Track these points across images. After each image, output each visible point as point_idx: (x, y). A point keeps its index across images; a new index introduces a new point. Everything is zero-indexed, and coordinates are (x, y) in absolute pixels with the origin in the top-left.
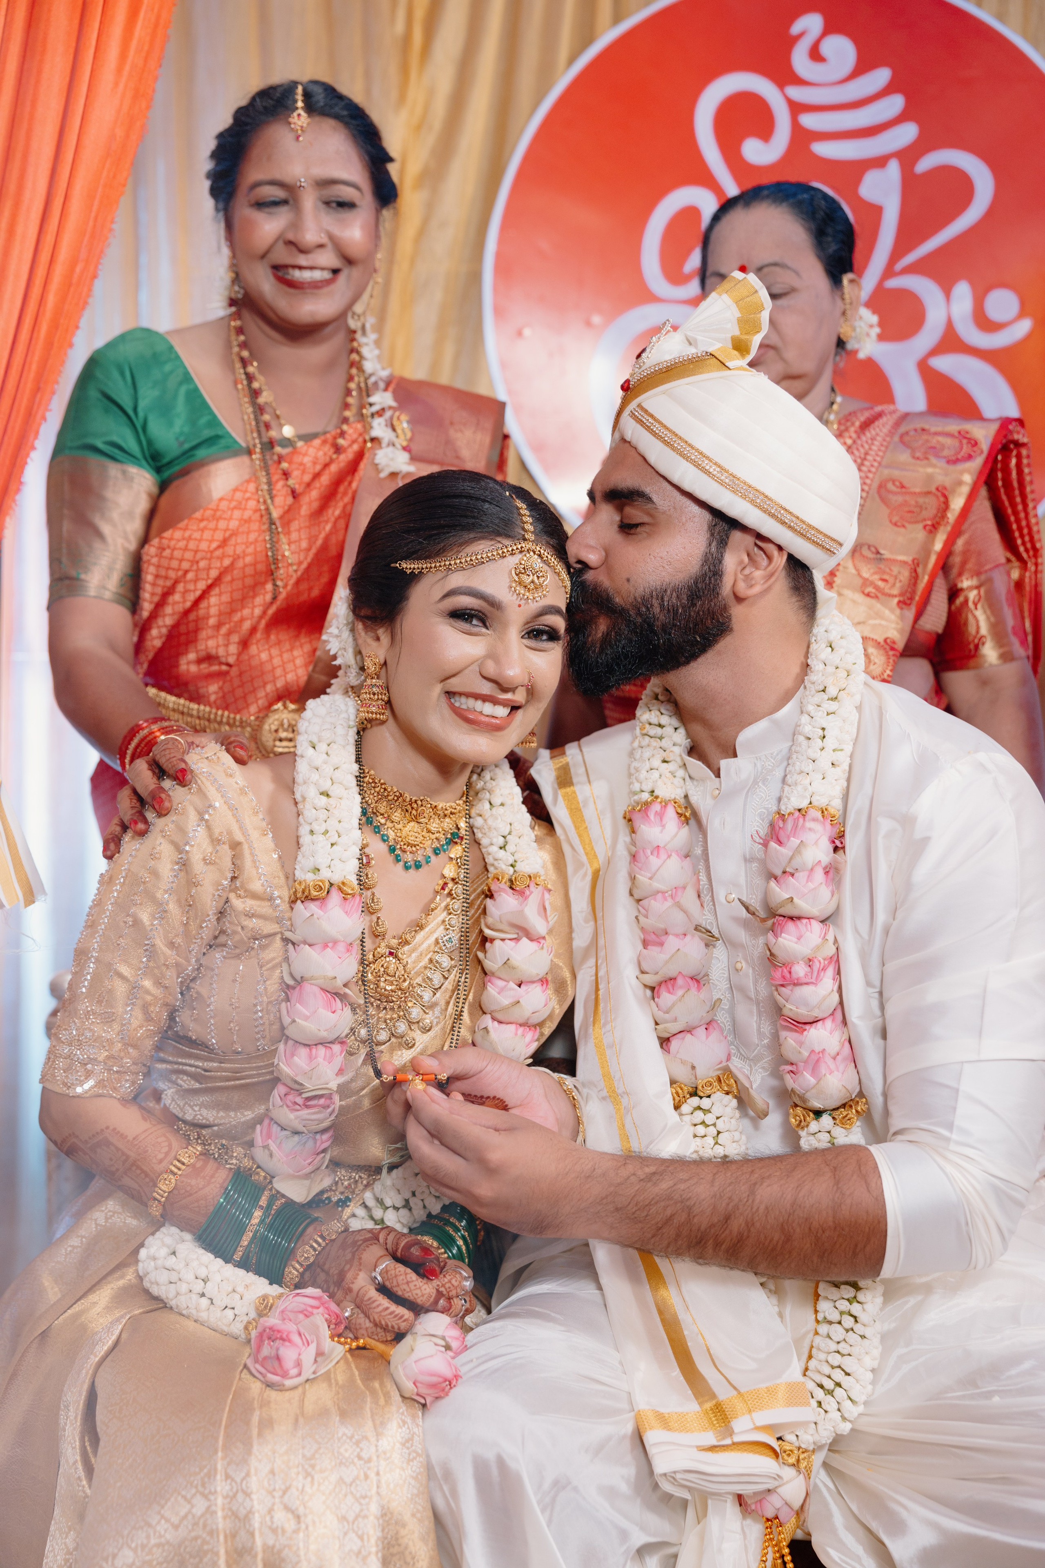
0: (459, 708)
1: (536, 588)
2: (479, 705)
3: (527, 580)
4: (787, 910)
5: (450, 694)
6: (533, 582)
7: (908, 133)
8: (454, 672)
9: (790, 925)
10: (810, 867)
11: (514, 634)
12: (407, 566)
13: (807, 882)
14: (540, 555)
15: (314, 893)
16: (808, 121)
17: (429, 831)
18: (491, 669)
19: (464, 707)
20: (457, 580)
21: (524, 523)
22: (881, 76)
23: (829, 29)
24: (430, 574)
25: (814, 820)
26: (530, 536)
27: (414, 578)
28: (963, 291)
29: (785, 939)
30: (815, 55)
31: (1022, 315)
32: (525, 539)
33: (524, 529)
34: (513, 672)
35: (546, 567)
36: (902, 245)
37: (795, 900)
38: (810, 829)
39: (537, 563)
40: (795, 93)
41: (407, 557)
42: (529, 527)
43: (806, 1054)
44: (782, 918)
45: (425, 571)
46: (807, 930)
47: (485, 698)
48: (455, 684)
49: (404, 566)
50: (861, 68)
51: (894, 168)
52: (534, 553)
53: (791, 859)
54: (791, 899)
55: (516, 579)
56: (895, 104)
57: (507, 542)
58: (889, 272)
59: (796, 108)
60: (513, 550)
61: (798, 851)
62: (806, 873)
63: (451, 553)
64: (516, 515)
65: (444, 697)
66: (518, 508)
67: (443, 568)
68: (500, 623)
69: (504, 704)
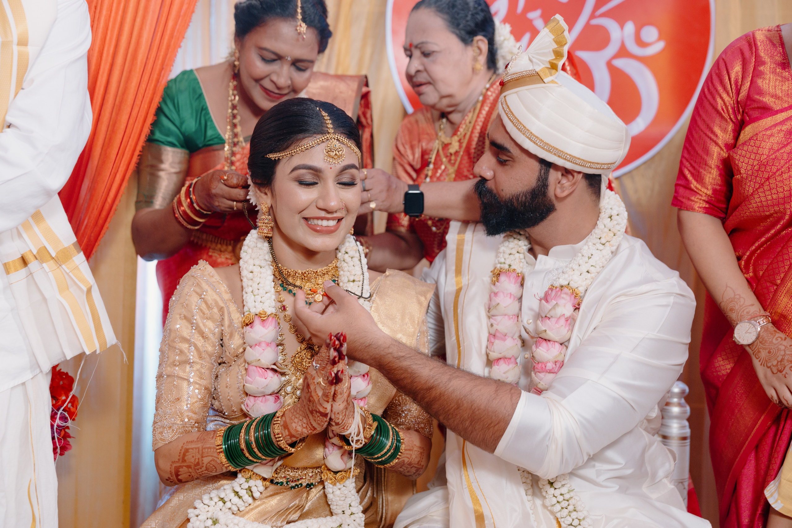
0: (311, 224)
1: (339, 157)
2: (320, 222)
3: (332, 154)
4: (543, 335)
5: (306, 219)
6: (336, 154)
8: (305, 208)
9: (544, 344)
10: (558, 316)
11: (331, 184)
12: (272, 156)
13: (556, 323)
14: (338, 140)
17: (318, 284)
18: (321, 204)
19: (313, 223)
20: (297, 161)
21: (327, 124)
24: (283, 159)
25: (566, 294)
26: (331, 131)
27: (276, 162)
29: (540, 350)
32: (329, 133)
33: (327, 127)
34: (333, 204)
35: (342, 145)
37: (547, 331)
38: (563, 298)
39: (338, 144)
41: (271, 152)
42: (330, 126)
44: (541, 339)
45: (281, 158)
46: (552, 347)
47: (322, 219)
48: (307, 214)
49: (271, 156)
52: (335, 139)
53: (550, 310)
54: (545, 331)
55: (327, 154)
57: (319, 136)
60: (322, 140)
61: (554, 307)
62: (556, 319)
63: (292, 147)
64: (322, 121)
65: (303, 221)
66: (323, 116)
67: (289, 155)
68: (323, 179)
69: (333, 219)
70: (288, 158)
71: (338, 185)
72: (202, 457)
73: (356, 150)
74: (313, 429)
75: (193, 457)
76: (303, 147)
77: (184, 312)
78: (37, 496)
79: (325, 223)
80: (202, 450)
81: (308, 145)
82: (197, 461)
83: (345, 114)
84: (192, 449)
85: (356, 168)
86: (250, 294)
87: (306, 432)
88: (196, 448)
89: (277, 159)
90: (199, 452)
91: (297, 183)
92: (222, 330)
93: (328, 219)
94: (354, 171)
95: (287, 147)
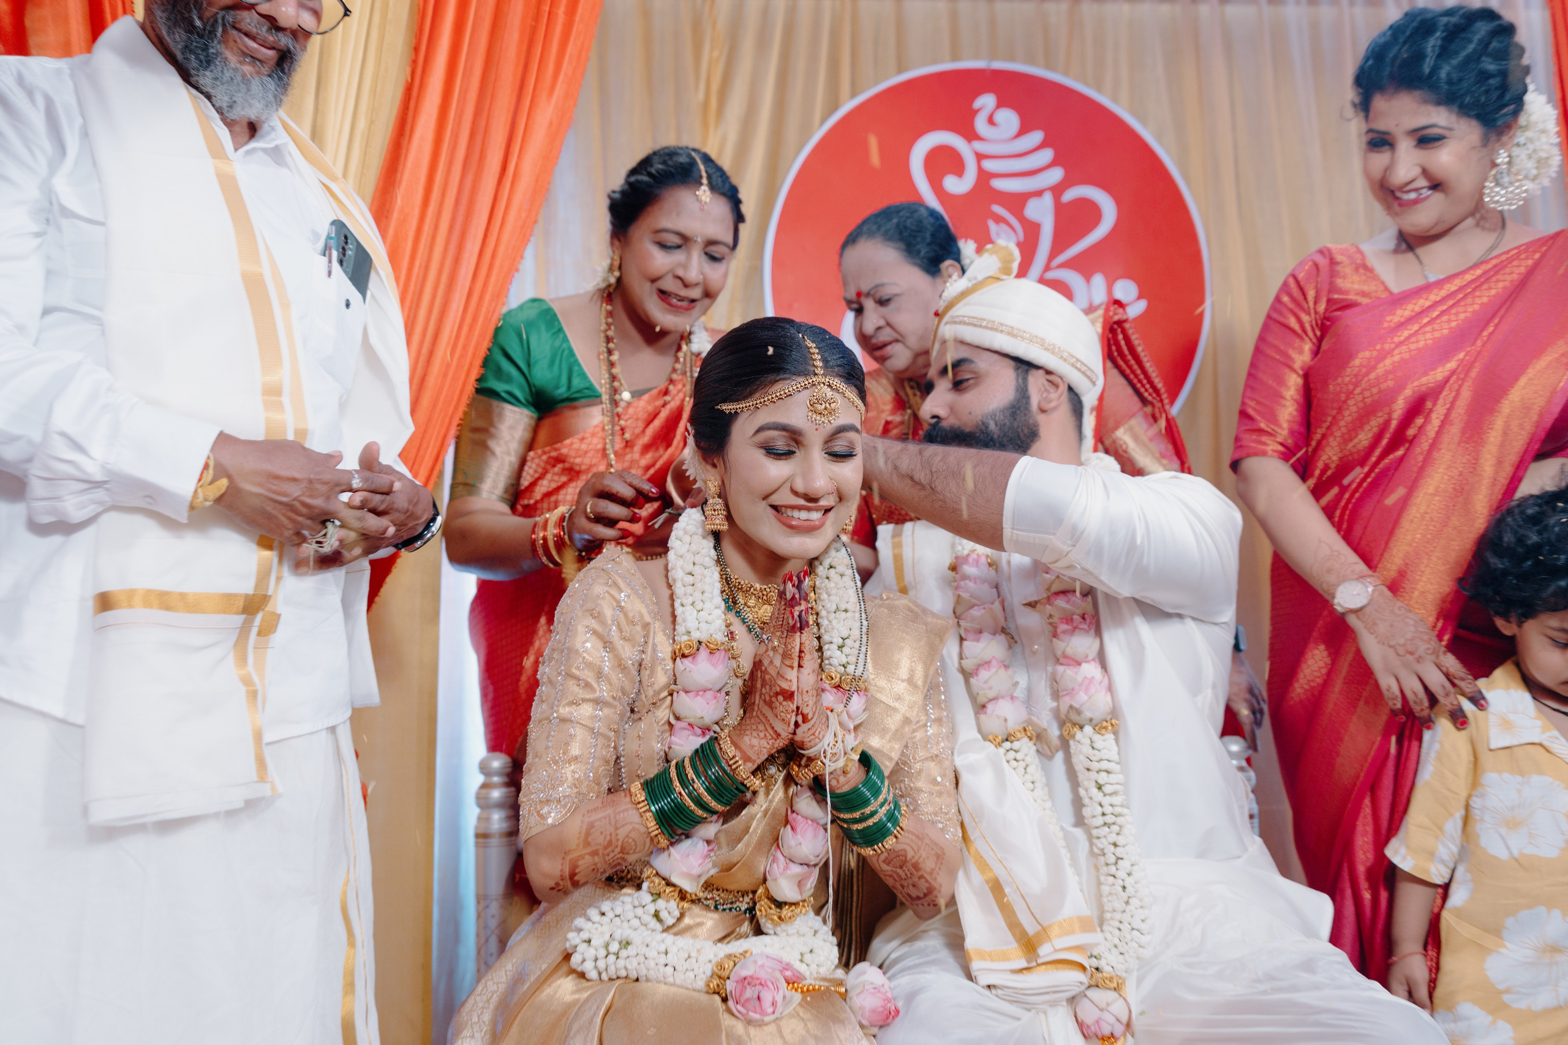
0: (783, 516)
1: (830, 413)
2: (796, 514)
3: (819, 407)
4: (1057, 588)
5: (775, 508)
6: (826, 408)
7: (1056, 175)
8: (774, 490)
11: (817, 454)
12: (727, 407)
14: (829, 386)
15: (686, 652)
16: (989, 165)
18: (799, 486)
19: (786, 515)
20: (765, 416)
21: (815, 360)
22: (1036, 137)
23: (1000, 104)
24: (743, 414)
26: (820, 371)
27: (733, 416)
28: (1098, 280)
30: (991, 121)
31: (1139, 298)
32: (816, 374)
33: (814, 365)
34: (818, 486)
35: (836, 395)
36: (1057, 249)
39: (829, 393)
40: (978, 146)
41: (725, 401)
42: (819, 364)
43: (1080, 680)
45: (739, 411)
47: (800, 508)
48: (776, 499)
49: (724, 408)
50: (1023, 131)
51: (1048, 199)
52: (824, 384)
54: (1058, 579)
55: (811, 408)
56: (1047, 155)
57: (801, 379)
58: (1047, 268)
59: (980, 157)
60: (805, 385)
63: (757, 395)
64: (808, 355)
65: (770, 511)
66: (809, 348)
67: (752, 408)
68: (803, 446)
69: (817, 509)
70: (750, 412)
71: (826, 455)
72: (617, 829)
73: (859, 402)
74: (775, 736)
75: (602, 833)
76: (774, 396)
77: (594, 624)
78: (358, 907)
79: (804, 515)
80: (615, 817)
81: (782, 393)
82: (608, 838)
83: (843, 345)
84: (600, 820)
85: (857, 431)
86: (689, 608)
87: (766, 744)
88: (605, 818)
89: (733, 412)
90: (610, 823)
91: (763, 451)
92: (643, 660)
93: (809, 509)
94: (852, 435)
95: (750, 395)
